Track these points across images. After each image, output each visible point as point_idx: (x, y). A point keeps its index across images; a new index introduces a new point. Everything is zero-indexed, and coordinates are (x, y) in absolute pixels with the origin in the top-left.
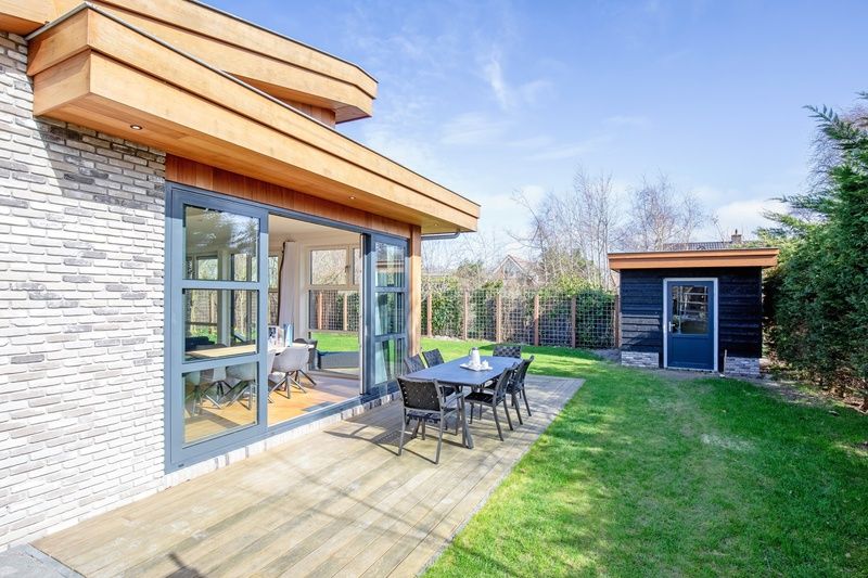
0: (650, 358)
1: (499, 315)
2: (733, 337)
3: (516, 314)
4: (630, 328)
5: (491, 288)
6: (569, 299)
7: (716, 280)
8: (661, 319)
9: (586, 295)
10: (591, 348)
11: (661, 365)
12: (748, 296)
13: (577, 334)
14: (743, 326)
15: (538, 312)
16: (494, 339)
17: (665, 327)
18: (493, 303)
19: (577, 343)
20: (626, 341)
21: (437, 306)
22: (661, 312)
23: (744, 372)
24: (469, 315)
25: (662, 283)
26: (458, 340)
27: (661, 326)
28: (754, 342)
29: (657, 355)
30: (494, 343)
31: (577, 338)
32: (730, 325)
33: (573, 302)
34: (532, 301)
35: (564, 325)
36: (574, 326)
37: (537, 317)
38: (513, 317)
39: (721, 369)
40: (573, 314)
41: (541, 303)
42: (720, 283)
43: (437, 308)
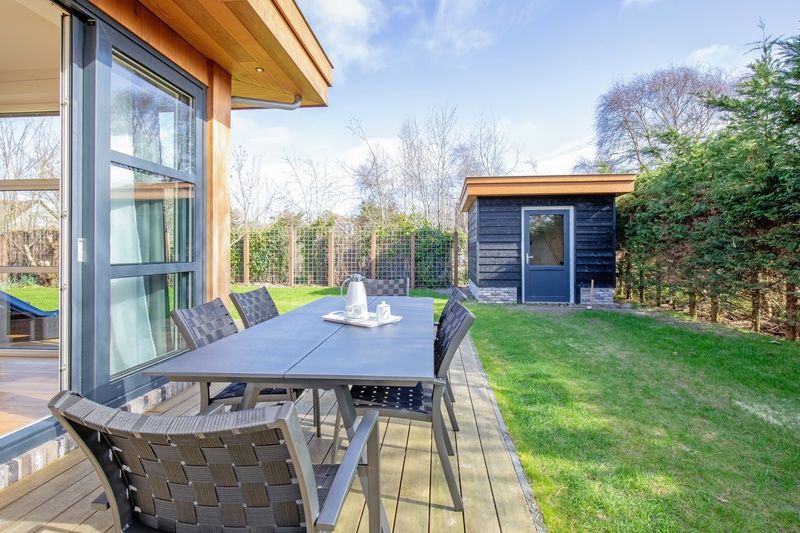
0: (507, 294)
1: (332, 257)
2: (589, 266)
3: (350, 255)
4: (488, 261)
5: (322, 227)
6: (408, 237)
7: (571, 209)
8: (519, 250)
9: (425, 232)
10: (431, 287)
11: (519, 301)
12: (603, 224)
13: (416, 274)
14: (599, 255)
15: (375, 251)
16: (325, 283)
17: (523, 258)
18: (324, 244)
19: (416, 283)
20: (483, 276)
21: (256, 247)
22: (519, 243)
23: (599, 302)
24: (296, 258)
25: (520, 212)
26: (283, 287)
27: (519, 258)
28: (609, 271)
29: (515, 290)
30: (326, 287)
31: (416, 278)
32: (586, 255)
33: (413, 240)
34: (368, 240)
35: (402, 265)
36: (413, 266)
37: (373, 257)
38: (347, 258)
39: (577, 300)
40: (413, 253)
41: (378, 242)
42: (577, 211)
43: (257, 250)
